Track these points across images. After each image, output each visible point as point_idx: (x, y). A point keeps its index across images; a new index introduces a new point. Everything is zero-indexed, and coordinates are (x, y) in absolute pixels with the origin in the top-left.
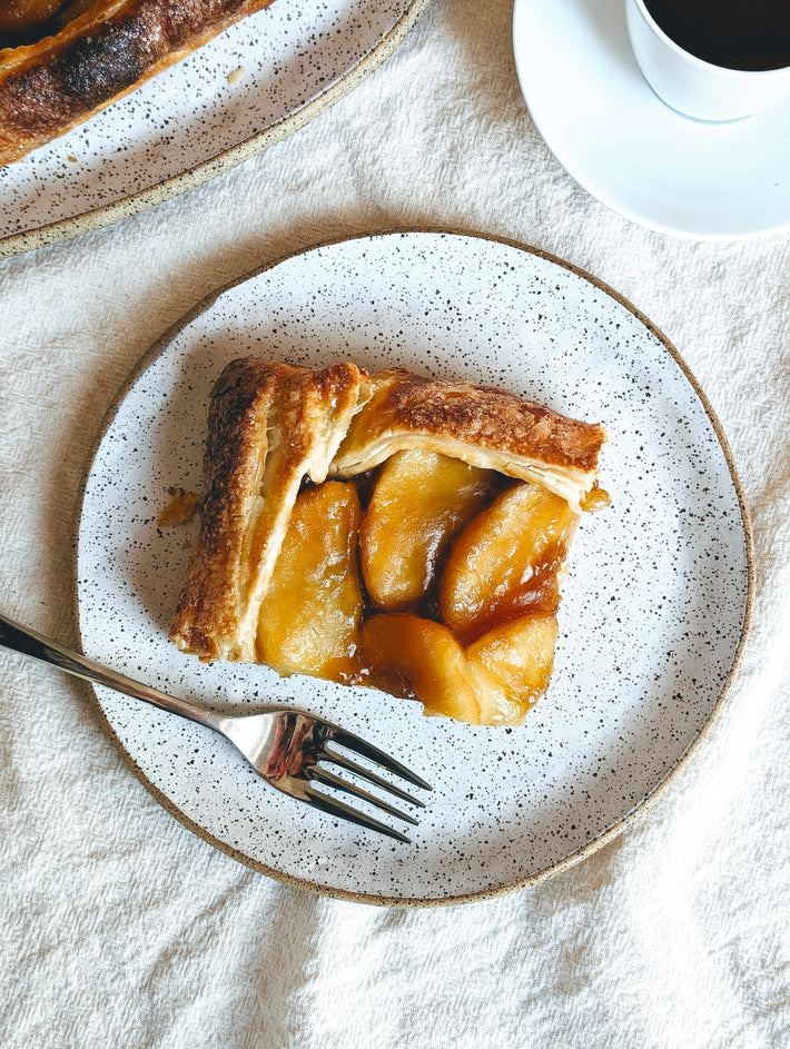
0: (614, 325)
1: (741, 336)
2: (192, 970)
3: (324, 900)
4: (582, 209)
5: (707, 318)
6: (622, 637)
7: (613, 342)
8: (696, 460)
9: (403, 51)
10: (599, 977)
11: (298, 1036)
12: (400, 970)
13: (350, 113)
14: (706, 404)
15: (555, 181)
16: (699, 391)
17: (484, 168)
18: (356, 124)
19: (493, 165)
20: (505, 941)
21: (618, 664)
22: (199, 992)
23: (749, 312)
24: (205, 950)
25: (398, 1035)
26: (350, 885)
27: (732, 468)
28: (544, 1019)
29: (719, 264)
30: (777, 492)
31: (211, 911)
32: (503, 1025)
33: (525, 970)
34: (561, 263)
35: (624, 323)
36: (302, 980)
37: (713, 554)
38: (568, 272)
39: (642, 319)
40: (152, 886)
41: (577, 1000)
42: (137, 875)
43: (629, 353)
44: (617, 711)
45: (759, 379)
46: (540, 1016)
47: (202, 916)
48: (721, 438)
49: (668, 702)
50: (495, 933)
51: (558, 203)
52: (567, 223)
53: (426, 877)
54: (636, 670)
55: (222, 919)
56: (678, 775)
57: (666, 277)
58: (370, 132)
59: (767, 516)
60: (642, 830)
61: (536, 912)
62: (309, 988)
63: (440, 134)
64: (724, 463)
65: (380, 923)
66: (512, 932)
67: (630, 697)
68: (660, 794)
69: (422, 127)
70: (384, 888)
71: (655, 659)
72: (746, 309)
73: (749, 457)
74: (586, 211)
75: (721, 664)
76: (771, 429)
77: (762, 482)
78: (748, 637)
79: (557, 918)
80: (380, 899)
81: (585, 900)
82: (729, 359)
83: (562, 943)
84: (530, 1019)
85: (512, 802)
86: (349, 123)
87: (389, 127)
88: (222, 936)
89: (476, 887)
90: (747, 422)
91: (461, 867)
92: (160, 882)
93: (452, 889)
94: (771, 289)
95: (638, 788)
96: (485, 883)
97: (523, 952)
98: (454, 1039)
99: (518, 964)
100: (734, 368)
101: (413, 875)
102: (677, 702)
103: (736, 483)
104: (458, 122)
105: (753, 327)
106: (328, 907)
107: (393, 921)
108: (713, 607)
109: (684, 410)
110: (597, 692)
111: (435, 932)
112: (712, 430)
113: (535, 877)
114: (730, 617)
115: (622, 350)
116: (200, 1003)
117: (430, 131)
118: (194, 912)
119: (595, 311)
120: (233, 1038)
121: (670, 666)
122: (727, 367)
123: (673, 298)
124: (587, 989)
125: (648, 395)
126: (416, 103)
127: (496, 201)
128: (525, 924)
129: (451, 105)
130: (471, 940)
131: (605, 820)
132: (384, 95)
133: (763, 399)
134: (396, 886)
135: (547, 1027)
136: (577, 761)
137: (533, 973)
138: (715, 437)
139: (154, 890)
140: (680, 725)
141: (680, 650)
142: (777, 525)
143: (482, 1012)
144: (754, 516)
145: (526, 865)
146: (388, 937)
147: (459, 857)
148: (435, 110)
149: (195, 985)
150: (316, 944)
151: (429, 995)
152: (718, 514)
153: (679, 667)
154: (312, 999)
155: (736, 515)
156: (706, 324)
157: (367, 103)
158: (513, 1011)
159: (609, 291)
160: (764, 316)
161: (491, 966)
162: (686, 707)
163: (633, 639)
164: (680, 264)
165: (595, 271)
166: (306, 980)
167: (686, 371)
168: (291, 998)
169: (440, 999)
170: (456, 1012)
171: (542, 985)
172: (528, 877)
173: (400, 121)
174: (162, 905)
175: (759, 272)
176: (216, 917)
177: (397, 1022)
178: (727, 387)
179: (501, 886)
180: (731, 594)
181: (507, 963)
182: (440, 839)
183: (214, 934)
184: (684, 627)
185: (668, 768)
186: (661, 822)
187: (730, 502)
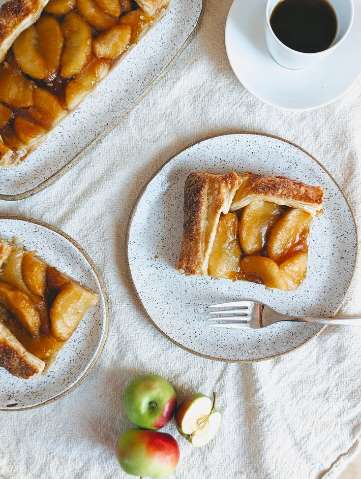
0: (278, 147)
1: (318, 134)
2: (221, 401)
3: (254, 364)
4: (252, 112)
5: (305, 133)
6: (317, 246)
7: (279, 152)
8: (320, 180)
9: (174, 83)
10: (350, 354)
11: (263, 408)
12: (285, 375)
13: (165, 109)
14: (317, 162)
15: (240, 107)
16: (313, 158)
17: (215, 111)
18: (168, 112)
19: (218, 109)
20: (314, 354)
21: (319, 255)
22: (226, 406)
23: (318, 126)
24: (222, 393)
25: (292, 396)
26: (262, 356)
27: (333, 179)
28: (336, 373)
29: (302, 114)
30: (349, 181)
31: (219, 380)
32: (324, 380)
33: (324, 361)
34: (254, 133)
35: (281, 145)
36: (257, 390)
37: (336, 209)
38: (257, 135)
39: (287, 142)
40: (197, 379)
41: (344, 363)
42: (191, 378)
43: (286, 154)
44: (324, 269)
45: (329, 147)
46: (334, 373)
47: (217, 383)
48: (326, 171)
49: (340, 261)
50: (310, 353)
51: (244, 113)
52: (249, 119)
53: (284, 344)
54: (325, 254)
55: (223, 381)
56: (352, 283)
57: (287, 125)
58: (173, 113)
59: (348, 190)
60: (346, 304)
61: (321, 342)
62: (260, 392)
63: (196, 105)
64: (329, 178)
65: (273, 363)
66: (316, 350)
67: (327, 264)
68: (349, 291)
69: (189, 105)
70: (273, 352)
71: (330, 249)
72: (317, 126)
73: (335, 173)
74: (253, 112)
75: (352, 243)
76: (339, 161)
77: (342, 179)
78: (358, 231)
79: (329, 341)
80: (273, 356)
81: (336, 332)
82: (317, 144)
83: (333, 348)
84: (331, 375)
85: (301, 310)
86: (165, 113)
87: (179, 109)
88: (226, 386)
89: (302, 342)
90: (330, 162)
91: (294, 337)
92: (199, 377)
93: (294, 345)
94: (322, 116)
95: (341, 291)
96: (304, 339)
97: (321, 355)
98: (310, 390)
99: (321, 359)
100: (320, 145)
101: (280, 345)
102: (342, 259)
103: (336, 183)
104: (201, 99)
105: (321, 130)
106: (256, 365)
107: (277, 362)
108: (343, 225)
109: (310, 166)
110: (316, 266)
111: (292, 360)
112: (322, 169)
113: (319, 331)
114: (350, 227)
115: (283, 154)
116: (227, 409)
117: (192, 106)
118: (214, 382)
119: (270, 145)
120: (241, 416)
121: (336, 249)
122: (317, 146)
123: (292, 131)
124: (347, 359)
125: (297, 165)
126: (185, 98)
127: (223, 120)
128: (318, 346)
129: (196, 95)
130: (304, 358)
131: (334, 306)
132: (173, 100)
133: (333, 152)
134: (276, 351)
135: (338, 375)
136: (317, 290)
137: (327, 360)
138: (324, 171)
139: (198, 381)
140: (346, 267)
141: (337, 243)
142: (353, 192)
143: (316, 378)
144: (344, 191)
145: (315, 329)
146: (278, 367)
147: (292, 334)
148: (191, 98)
149: (223, 405)
150: (257, 378)
151: (297, 380)
152: (334, 195)
153: (339, 248)
154: (263, 395)
155: (340, 193)
156: (305, 135)
157: (169, 104)
158: (325, 374)
159: (273, 137)
160: (323, 126)
161: (313, 363)
162: (346, 260)
163: (321, 245)
164: (290, 118)
165: (264, 131)
166: (259, 390)
167: (307, 153)
168: (256, 397)
169: (301, 380)
170: (307, 381)
171: (331, 363)
172: (317, 332)
173: (182, 105)
174: (203, 384)
175: (316, 112)
176: (221, 381)
177: (290, 392)
178: (319, 153)
179: (309, 338)
180: (347, 219)
181: (318, 361)
182: (283, 331)
183: (223, 387)
184: (335, 235)
185: (348, 282)
186: (351, 299)
187: (336, 190)
